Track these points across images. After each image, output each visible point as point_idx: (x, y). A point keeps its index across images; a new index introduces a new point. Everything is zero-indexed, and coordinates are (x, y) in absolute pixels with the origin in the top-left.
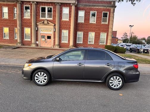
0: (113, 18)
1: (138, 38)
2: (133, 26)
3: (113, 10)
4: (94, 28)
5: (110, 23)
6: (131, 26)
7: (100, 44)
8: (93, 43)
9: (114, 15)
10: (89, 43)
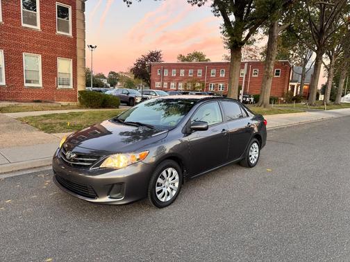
0: (84, 25)
1: (93, 73)
2: (96, 47)
3: (81, 3)
4: (38, 42)
5: (78, 35)
6: (91, 46)
7: (60, 87)
8: (40, 85)
9: (84, 16)
10: (26, 85)
